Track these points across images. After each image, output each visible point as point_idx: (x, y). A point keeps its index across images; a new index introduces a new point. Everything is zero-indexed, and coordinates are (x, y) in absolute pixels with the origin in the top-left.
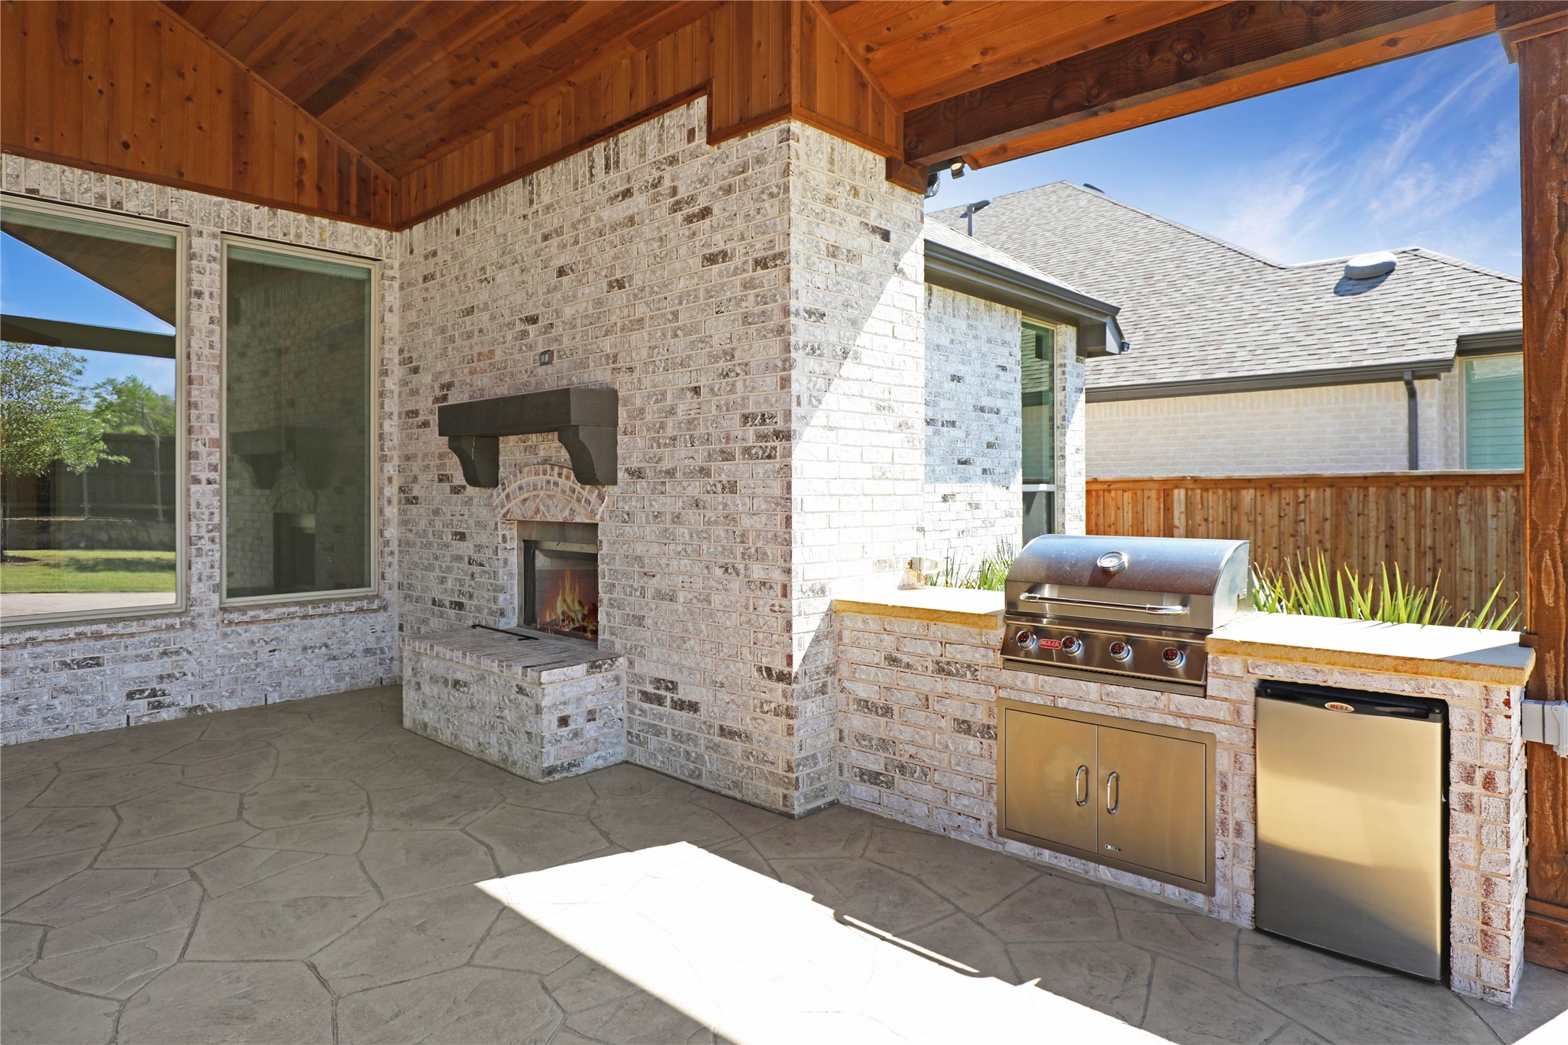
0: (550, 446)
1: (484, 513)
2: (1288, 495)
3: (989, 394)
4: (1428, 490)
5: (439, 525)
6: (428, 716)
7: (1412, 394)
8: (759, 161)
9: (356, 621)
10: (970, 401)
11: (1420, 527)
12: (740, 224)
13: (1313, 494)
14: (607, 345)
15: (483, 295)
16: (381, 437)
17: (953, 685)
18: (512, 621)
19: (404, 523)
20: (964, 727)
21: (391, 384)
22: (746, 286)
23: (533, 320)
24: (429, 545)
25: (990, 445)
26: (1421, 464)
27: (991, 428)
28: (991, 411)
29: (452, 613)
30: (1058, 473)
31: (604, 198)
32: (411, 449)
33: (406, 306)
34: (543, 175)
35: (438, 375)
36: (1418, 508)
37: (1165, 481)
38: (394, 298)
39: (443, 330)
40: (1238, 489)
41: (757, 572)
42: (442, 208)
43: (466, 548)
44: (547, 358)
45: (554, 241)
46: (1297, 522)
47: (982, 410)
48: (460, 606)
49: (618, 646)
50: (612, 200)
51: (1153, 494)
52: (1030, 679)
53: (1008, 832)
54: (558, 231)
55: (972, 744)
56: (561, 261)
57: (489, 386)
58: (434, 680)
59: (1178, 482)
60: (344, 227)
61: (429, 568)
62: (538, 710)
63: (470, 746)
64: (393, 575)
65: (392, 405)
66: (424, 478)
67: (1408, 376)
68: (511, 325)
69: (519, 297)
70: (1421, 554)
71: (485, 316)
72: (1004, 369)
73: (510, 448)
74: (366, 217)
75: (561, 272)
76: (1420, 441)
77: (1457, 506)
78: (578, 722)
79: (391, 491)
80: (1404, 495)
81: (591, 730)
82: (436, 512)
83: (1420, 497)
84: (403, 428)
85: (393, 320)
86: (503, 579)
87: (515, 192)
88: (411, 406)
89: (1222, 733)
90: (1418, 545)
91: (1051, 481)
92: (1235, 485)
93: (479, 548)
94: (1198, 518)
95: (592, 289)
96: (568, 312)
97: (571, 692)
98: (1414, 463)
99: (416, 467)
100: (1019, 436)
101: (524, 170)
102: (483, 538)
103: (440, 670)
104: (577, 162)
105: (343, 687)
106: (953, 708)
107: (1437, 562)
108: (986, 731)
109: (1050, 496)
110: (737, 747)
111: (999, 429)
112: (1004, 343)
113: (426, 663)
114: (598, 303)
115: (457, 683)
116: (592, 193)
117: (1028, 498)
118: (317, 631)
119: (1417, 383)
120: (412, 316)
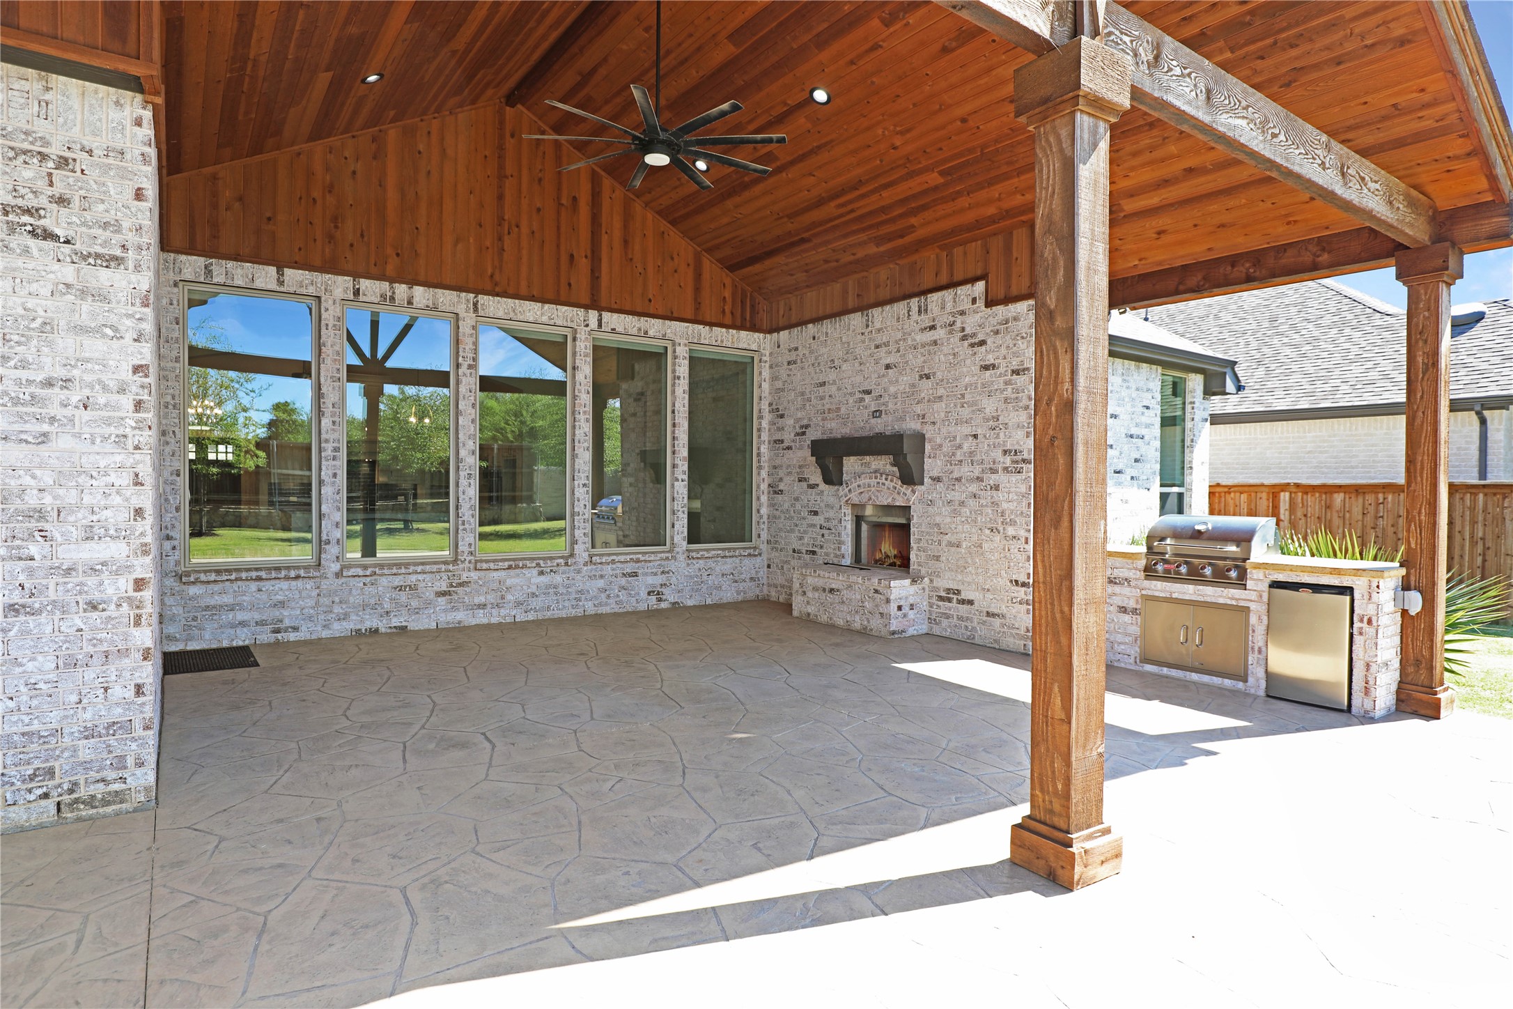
0: (883, 463)
1: (832, 500)
2: (1370, 498)
3: (1137, 425)
4: (1481, 496)
5: (798, 506)
6: (810, 609)
7: (1483, 422)
8: (1016, 319)
9: (746, 561)
10: (1124, 431)
11: (1474, 523)
12: (1003, 351)
13: (1390, 497)
14: (918, 409)
15: (832, 376)
16: (759, 455)
17: (1117, 589)
18: (848, 561)
19: (772, 505)
20: (1123, 610)
21: (765, 424)
22: (1006, 383)
23: (868, 392)
24: (791, 518)
25: (1136, 461)
26: (1489, 475)
27: (1138, 448)
28: (1138, 437)
29: (808, 557)
30: (1187, 479)
31: (917, 327)
32: (778, 462)
33: (774, 378)
34: (876, 312)
35: (797, 420)
36: (1473, 509)
37: (1274, 486)
38: (766, 373)
39: (803, 394)
40: (1332, 493)
41: (1011, 531)
42: (803, 323)
43: (818, 520)
44: (877, 414)
45: (884, 349)
46: (1377, 518)
47: (1131, 436)
48: (814, 553)
49: (923, 572)
50: (923, 330)
51: (1264, 495)
52: (1158, 585)
53: (1146, 660)
54: (887, 344)
55: (1127, 618)
56: (888, 361)
57: (836, 429)
58: (815, 589)
59: (1284, 487)
60: (743, 333)
61: (792, 531)
62: (888, 601)
63: (841, 622)
64: (764, 536)
65: (765, 436)
66: (787, 480)
67: (1478, 408)
68: (852, 394)
69: (859, 379)
70: (1474, 543)
71: (834, 388)
72: (1148, 408)
73: (851, 464)
74: (754, 328)
75: (888, 367)
76: (1489, 457)
77: (1504, 508)
78: (906, 609)
79: (764, 486)
80: (1462, 499)
81: (911, 614)
82: (797, 499)
83: (1474, 501)
84: (770, 450)
85: (765, 386)
86: (844, 537)
87: (856, 319)
88: (778, 436)
89: (1253, 606)
90: (1472, 537)
91: (1181, 485)
92: (1328, 490)
93: (828, 520)
94: (1299, 514)
95: (906, 379)
96: (892, 389)
97: (904, 593)
98: (1483, 473)
99: (781, 473)
100: (1159, 454)
101: (862, 308)
102: (831, 514)
103: (820, 583)
104: (900, 307)
105: (740, 598)
106: (1118, 601)
107: (1486, 549)
108: (1135, 611)
109: (1181, 495)
110: (997, 622)
111: (1144, 449)
112: (1148, 390)
113: (810, 580)
114: (913, 386)
115: (832, 590)
116: (910, 325)
117: (1164, 497)
118: (728, 565)
119: (1486, 413)
120: (779, 384)
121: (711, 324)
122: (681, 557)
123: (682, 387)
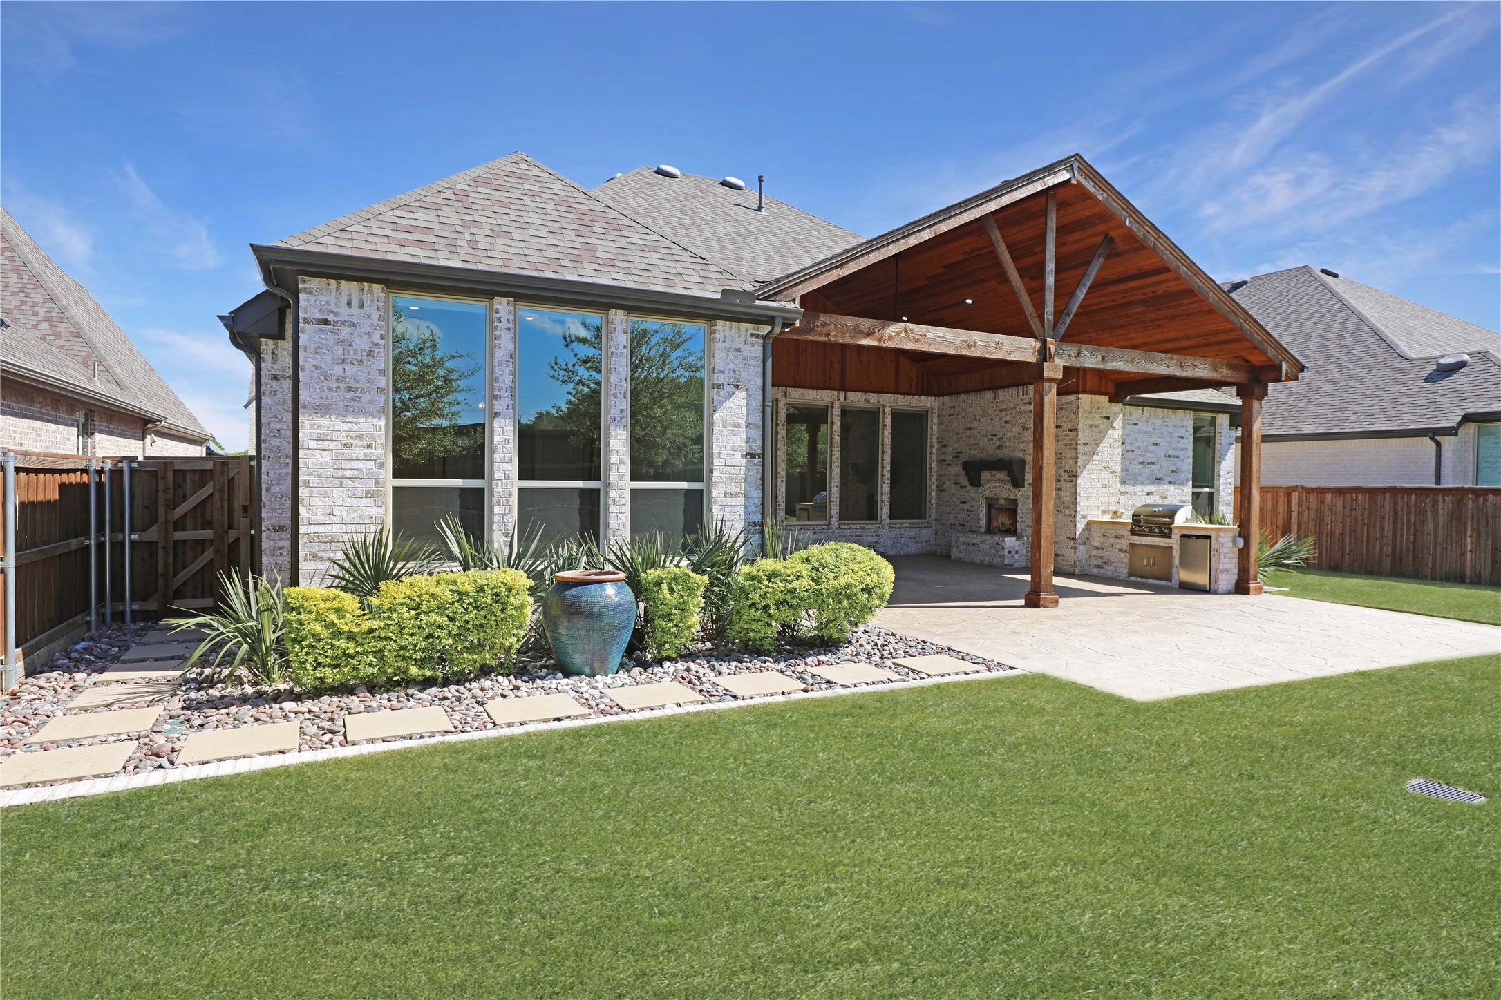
0: (1001, 475)
1: (974, 495)
2: (1348, 497)
3: (1174, 449)
5: (954, 499)
6: (961, 555)
7: (1438, 444)
8: (1070, 403)
9: (923, 531)
10: (1163, 453)
12: (1064, 419)
13: (1360, 497)
14: (1022, 447)
15: (975, 425)
16: (931, 468)
17: (1119, 541)
18: (983, 530)
19: (938, 498)
20: (1121, 551)
21: (934, 450)
22: (1066, 436)
23: (995, 435)
24: (950, 505)
25: (1173, 472)
26: (1442, 481)
27: (1174, 464)
28: (1174, 457)
29: (960, 528)
30: (1216, 483)
31: (1022, 402)
32: (942, 473)
33: (940, 423)
34: (1000, 391)
35: (954, 449)
37: (1288, 488)
38: (935, 420)
39: (958, 434)
40: (1324, 493)
41: (1067, 512)
42: (958, 393)
43: (967, 506)
44: (1000, 448)
45: (1004, 412)
46: (1351, 510)
47: (1169, 456)
48: (963, 525)
49: (1024, 533)
50: (1025, 404)
51: (1282, 494)
52: (1136, 538)
53: (1130, 575)
54: (1006, 410)
55: (1123, 555)
56: (1007, 419)
57: (976, 454)
58: (964, 544)
59: (1295, 489)
60: (922, 398)
61: (950, 513)
62: (1003, 548)
63: (978, 561)
64: (934, 516)
65: (934, 457)
66: (948, 483)
67: (1431, 435)
68: (986, 436)
69: (990, 427)
71: (976, 432)
72: (1182, 438)
73: (985, 475)
74: (928, 394)
75: (1006, 422)
76: (1442, 469)
78: (1013, 553)
79: (933, 487)
81: (1016, 556)
82: (954, 494)
84: (938, 465)
85: (935, 428)
86: (981, 516)
87: (989, 395)
88: (942, 458)
89: (1174, 546)
91: (1213, 487)
92: (1321, 491)
93: (972, 506)
94: (1304, 507)
95: (1016, 430)
96: (1008, 435)
97: (1012, 545)
98: (1438, 482)
99: (944, 480)
100: (1191, 467)
101: (993, 388)
102: (974, 503)
103: (967, 540)
104: (1013, 391)
105: (919, 552)
106: (1119, 546)
108: (1126, 551)
109: (1211, 495)
110: (1061, 558)
111: (1179, 464)
112: (1183, 427)
113: (961, 539)
114: (1019, 434)
115: (973, 544)
116: (1018, 400)
117: (1196, 495)
118: (912, 533)
119: (1438, 438)
120: (943, 427)
121: (904, 394)
122: (887, 527)
123: (888, 430)
